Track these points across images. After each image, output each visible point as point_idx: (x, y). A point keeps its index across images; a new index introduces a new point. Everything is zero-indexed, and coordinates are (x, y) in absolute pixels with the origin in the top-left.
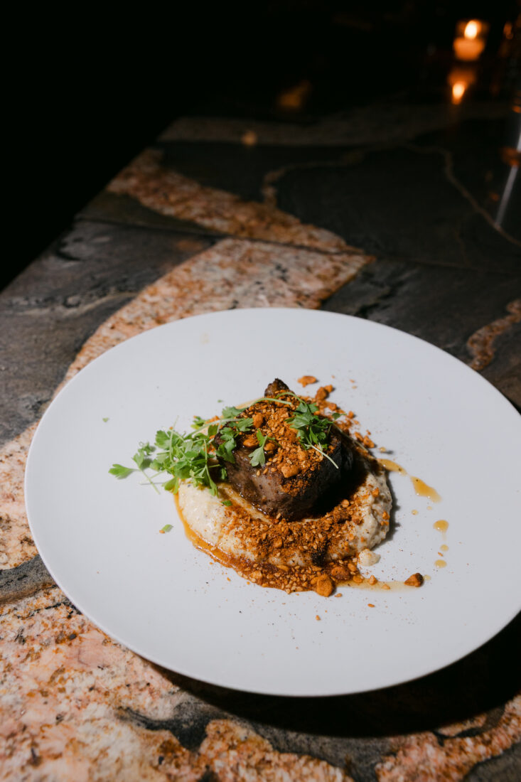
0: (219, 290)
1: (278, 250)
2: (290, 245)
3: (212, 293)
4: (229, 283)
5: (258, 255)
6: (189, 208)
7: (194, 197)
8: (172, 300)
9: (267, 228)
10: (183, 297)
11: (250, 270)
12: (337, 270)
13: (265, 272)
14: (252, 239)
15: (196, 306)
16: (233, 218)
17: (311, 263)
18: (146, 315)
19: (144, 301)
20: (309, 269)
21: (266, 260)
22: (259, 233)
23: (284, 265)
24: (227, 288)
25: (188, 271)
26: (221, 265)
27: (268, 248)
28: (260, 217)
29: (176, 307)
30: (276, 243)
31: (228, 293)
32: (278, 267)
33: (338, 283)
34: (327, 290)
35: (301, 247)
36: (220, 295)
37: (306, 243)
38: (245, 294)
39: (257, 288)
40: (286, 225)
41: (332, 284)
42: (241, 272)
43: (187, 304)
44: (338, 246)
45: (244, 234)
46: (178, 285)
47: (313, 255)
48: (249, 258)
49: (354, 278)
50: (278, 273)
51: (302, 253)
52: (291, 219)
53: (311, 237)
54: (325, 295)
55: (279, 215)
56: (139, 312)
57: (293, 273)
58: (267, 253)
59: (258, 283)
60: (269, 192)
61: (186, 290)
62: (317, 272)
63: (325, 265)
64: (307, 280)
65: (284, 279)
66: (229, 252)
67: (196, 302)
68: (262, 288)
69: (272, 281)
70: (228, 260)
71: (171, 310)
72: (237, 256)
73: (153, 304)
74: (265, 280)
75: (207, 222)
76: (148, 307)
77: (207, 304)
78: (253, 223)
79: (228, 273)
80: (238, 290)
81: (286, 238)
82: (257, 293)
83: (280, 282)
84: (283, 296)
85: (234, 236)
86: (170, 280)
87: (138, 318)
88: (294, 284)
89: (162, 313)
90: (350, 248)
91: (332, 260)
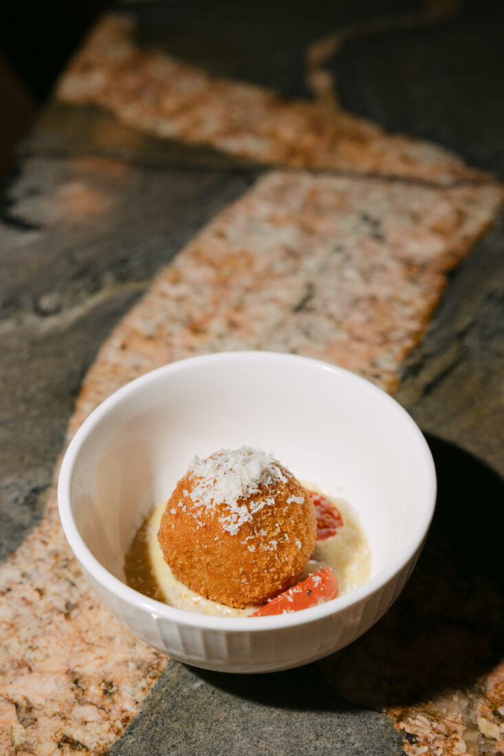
0: (280, 267)
1: (358, 186)
2: (374, 175)
3: (269, 273)
4: (292, 254)
5: (327, 199)
6: (198, 123)
7: (201, 100)
8: (208, 291)
9: (332, 147)
10: (222, 284)
11: (323, 225)
12: (461, 217)
13: (345, 227)
14: (312, 169)
15: (249, 298)
16: (272, 135)
17: (416, 205)
18: (173, 320)
19: (164, 295)
20: (415, 218)
21: (342, 206)
22: (321, 159)
23: (374, 213)
24: (290, 262)
25: (221, 235)
26: (273, 220)
27: (340, 184)
28: (316, 127)
29: (216, 303)
30: (352, 175)
31: (294, 271)
32: (366, 218)
33: (466, 238)
34: (451, 253)
35: (392, 179)
36: (282, 276)
37: (400, 169)
38: (323, 269)
39: (337, 258)
40: (360, 140)
41: (457, 241)
42: (308, 231)
43: (235, 294)
44: (453, 172)
45: (297, 162)
46: (211, 263)
47: (416, 191)
48: (313, 205)
49: (489, 228)
50: (366, 229)
51: (398, 189)
52: (367, 128)
53: (405, 159)
54: (449, 262)
55: (346, 122)
56: (159, 317)
57: (393, 226)
58: (343, 196)
59: (339, 249)
60: (321, 81)
61: (226, 271)
62: (430, 221)
63: (439, 209)
64: (417, 237)
65: (379, 238)
66: (280, 195)
67: (248, 290)
68: (348, 258)
69: (360, 245)
70: (281, 211)
71: (211, 309)
72: (295, 202)
73: (180, 300)
74: (350, 242)
75: (233, 145)
76: (172, 307)
77: (266, 294)
78: (308, 140)
79: (288, 235)
80: (310, 263)
81: (365, 165)
82: (340, 268)
83: (373, 245)
84: (383, 268)
85: (282, 167)
86: (197, 255)
87: (160, 327)
88: (397, 246)
89: (197, 315)
90: (473, 174)
91: (448, 198)
